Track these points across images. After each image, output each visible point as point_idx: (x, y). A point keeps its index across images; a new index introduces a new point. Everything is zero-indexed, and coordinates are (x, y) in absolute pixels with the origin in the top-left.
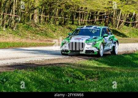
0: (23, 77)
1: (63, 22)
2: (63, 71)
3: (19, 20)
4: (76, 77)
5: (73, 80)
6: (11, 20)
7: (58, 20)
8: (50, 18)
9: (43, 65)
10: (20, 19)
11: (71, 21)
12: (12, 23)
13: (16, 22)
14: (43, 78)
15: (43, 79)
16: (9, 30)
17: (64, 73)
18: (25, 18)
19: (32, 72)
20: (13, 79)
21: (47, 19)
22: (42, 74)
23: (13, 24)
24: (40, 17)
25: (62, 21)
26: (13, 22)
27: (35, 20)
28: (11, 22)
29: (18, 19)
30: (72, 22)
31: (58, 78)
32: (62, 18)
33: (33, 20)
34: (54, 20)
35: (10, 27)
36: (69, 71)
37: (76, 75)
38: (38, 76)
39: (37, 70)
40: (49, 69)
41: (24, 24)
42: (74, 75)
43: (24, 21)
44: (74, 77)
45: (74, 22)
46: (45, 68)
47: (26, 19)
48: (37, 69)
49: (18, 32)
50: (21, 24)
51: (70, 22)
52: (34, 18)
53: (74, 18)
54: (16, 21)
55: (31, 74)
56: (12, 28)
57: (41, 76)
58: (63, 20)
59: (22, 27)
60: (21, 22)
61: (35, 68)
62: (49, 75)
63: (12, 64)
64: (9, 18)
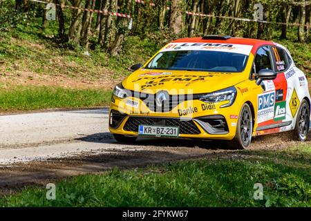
0: (135, 191)
1: (255, 33)
2: (251, 174)
3: (130, 27)
4: (287, 192)
5: (279, 200)
6: (106, 27)
7: (241, 27)
8: (218, 21)
9: (193, 157)
10: (131, 24)
11: (278, 29)
12: (108, 36)
13: (121, 31)
14: (191, 193)
15: (193, 197)
16: (101, 54)
17: (252, 178)
18: (146, 22)
19: (160, 175)
20: (105, 197)
21: (208, 23)
22: (189, 181)
23: (113, 39)
24: (188, 20)
25: (253, 29)
26: (111, 34)
27: (174, 26)
28: (107, 32)
29: (125, 23)
30: (280, 33)
31: (234, 193)
32: (251, 22)
33: (168, 26)
34: (230, 27)
35: (104, 46)
36: (267, 173)
37: (287, 186)
38: (178, 187)
39: (176, 172)
40: (209, 167)
41: (142, 39)
42: (282, 185)
43: (143, 29)
44: (280, 191)
45: (288, 33)
46: (199, 165)
47: (148, 24)
48: (176, 168)
49: (125, 61)
50: (136, 37)
51: (274, 33)
52: (171, 22)
53: (287, 20)
54: (120, 29)
55: (158, 182)
56: (110, 50)
57: (187, 188)
58: (256, 26)
59: (137, 47)
60: (134, 32)
61: (170, 165)
62: (210, 185)
63: (104, 152)
64: (100, 22)
